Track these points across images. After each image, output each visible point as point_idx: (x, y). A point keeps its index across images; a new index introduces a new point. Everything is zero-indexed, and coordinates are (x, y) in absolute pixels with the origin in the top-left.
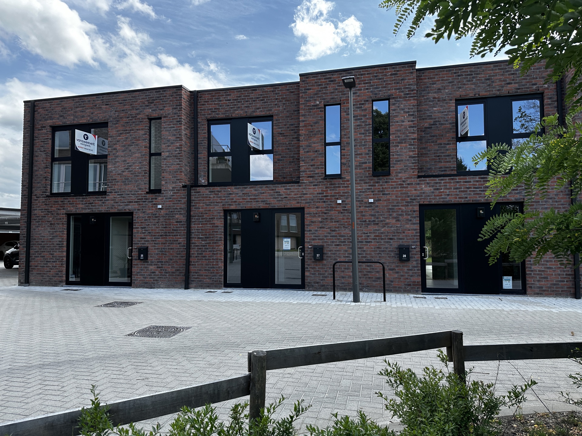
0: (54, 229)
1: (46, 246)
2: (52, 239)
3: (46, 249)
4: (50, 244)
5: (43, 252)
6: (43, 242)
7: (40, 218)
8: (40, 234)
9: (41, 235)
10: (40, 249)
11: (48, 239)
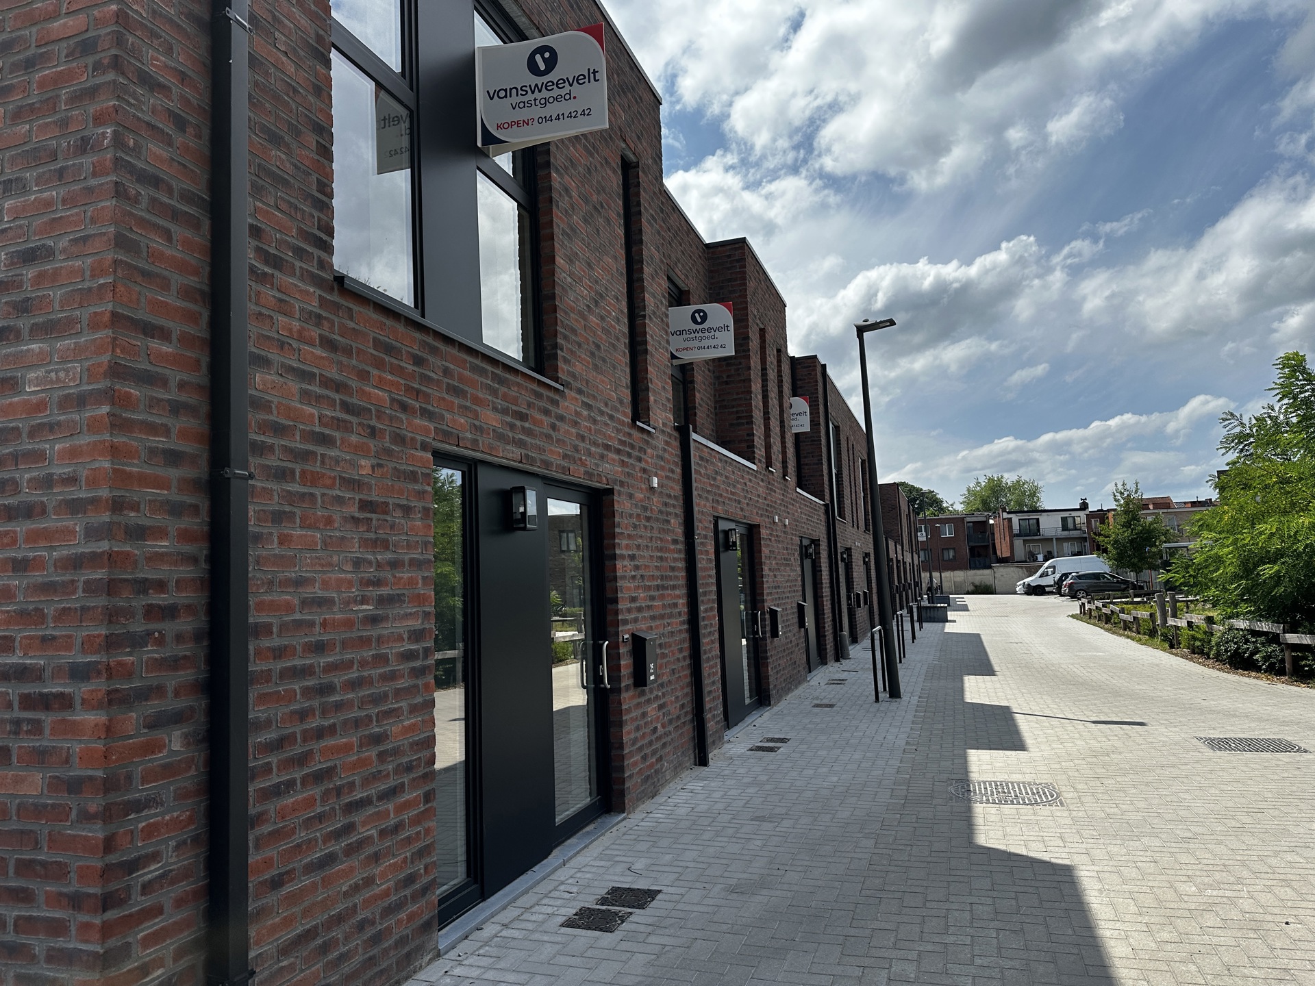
0: (385, 545)
1: (338, 679)
2: (374, 620)
3: (339, 706)
4: (363, 664)
5: (320, 734)
6: (319, 648)
7: (298, 444)
8: (300, 582)
9: (308, 592)
10: (303, 715)
11: (349, 624)
